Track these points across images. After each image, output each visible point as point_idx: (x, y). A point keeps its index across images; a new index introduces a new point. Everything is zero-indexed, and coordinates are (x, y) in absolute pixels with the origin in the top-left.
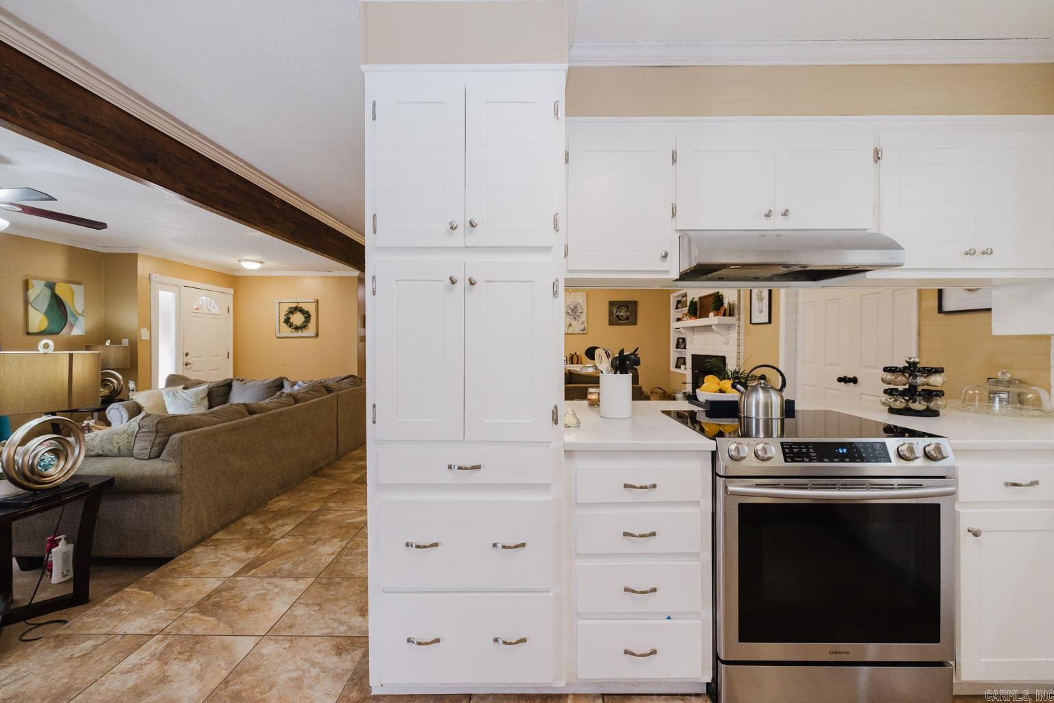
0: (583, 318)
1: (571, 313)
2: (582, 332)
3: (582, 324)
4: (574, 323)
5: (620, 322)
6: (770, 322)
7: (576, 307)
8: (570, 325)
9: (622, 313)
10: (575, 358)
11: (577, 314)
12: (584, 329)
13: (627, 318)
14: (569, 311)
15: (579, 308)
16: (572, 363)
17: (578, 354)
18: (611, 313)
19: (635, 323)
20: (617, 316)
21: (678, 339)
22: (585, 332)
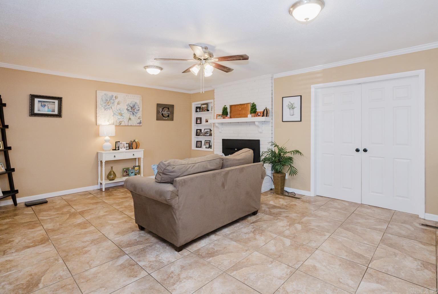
0: (139, 114)
1: (130, 110)
2: (138, 125)
3: (139, 119)
4: (132, 117)
5: (164, 118)
6: (301, 121)
7: (134, 106)
8: (130, 119)
9: (165, 113)
10: (134, 144)
11: (135, 111)
12: (140, 123)
13: (168, 116)
14: (129, 108)
15: (136, 107)
16: (132, 148)
17: (136, 141)
18: (158, 112)
19: (172, 119)
20: (162, 114)
21: (197, 130)
22: (141, 125)
